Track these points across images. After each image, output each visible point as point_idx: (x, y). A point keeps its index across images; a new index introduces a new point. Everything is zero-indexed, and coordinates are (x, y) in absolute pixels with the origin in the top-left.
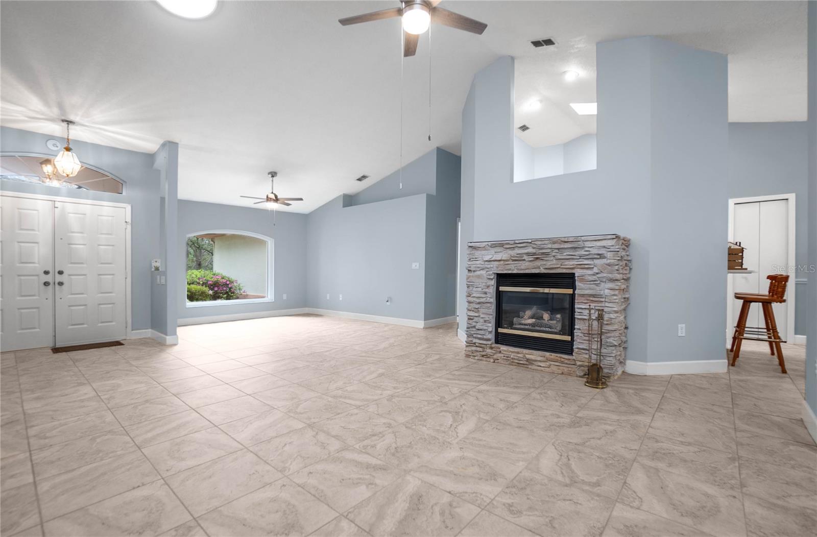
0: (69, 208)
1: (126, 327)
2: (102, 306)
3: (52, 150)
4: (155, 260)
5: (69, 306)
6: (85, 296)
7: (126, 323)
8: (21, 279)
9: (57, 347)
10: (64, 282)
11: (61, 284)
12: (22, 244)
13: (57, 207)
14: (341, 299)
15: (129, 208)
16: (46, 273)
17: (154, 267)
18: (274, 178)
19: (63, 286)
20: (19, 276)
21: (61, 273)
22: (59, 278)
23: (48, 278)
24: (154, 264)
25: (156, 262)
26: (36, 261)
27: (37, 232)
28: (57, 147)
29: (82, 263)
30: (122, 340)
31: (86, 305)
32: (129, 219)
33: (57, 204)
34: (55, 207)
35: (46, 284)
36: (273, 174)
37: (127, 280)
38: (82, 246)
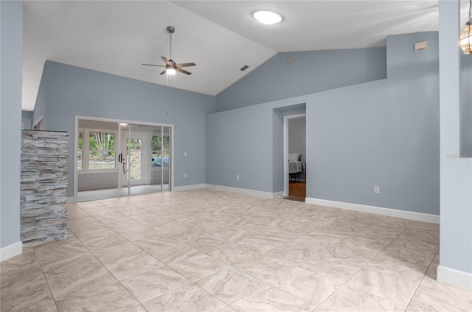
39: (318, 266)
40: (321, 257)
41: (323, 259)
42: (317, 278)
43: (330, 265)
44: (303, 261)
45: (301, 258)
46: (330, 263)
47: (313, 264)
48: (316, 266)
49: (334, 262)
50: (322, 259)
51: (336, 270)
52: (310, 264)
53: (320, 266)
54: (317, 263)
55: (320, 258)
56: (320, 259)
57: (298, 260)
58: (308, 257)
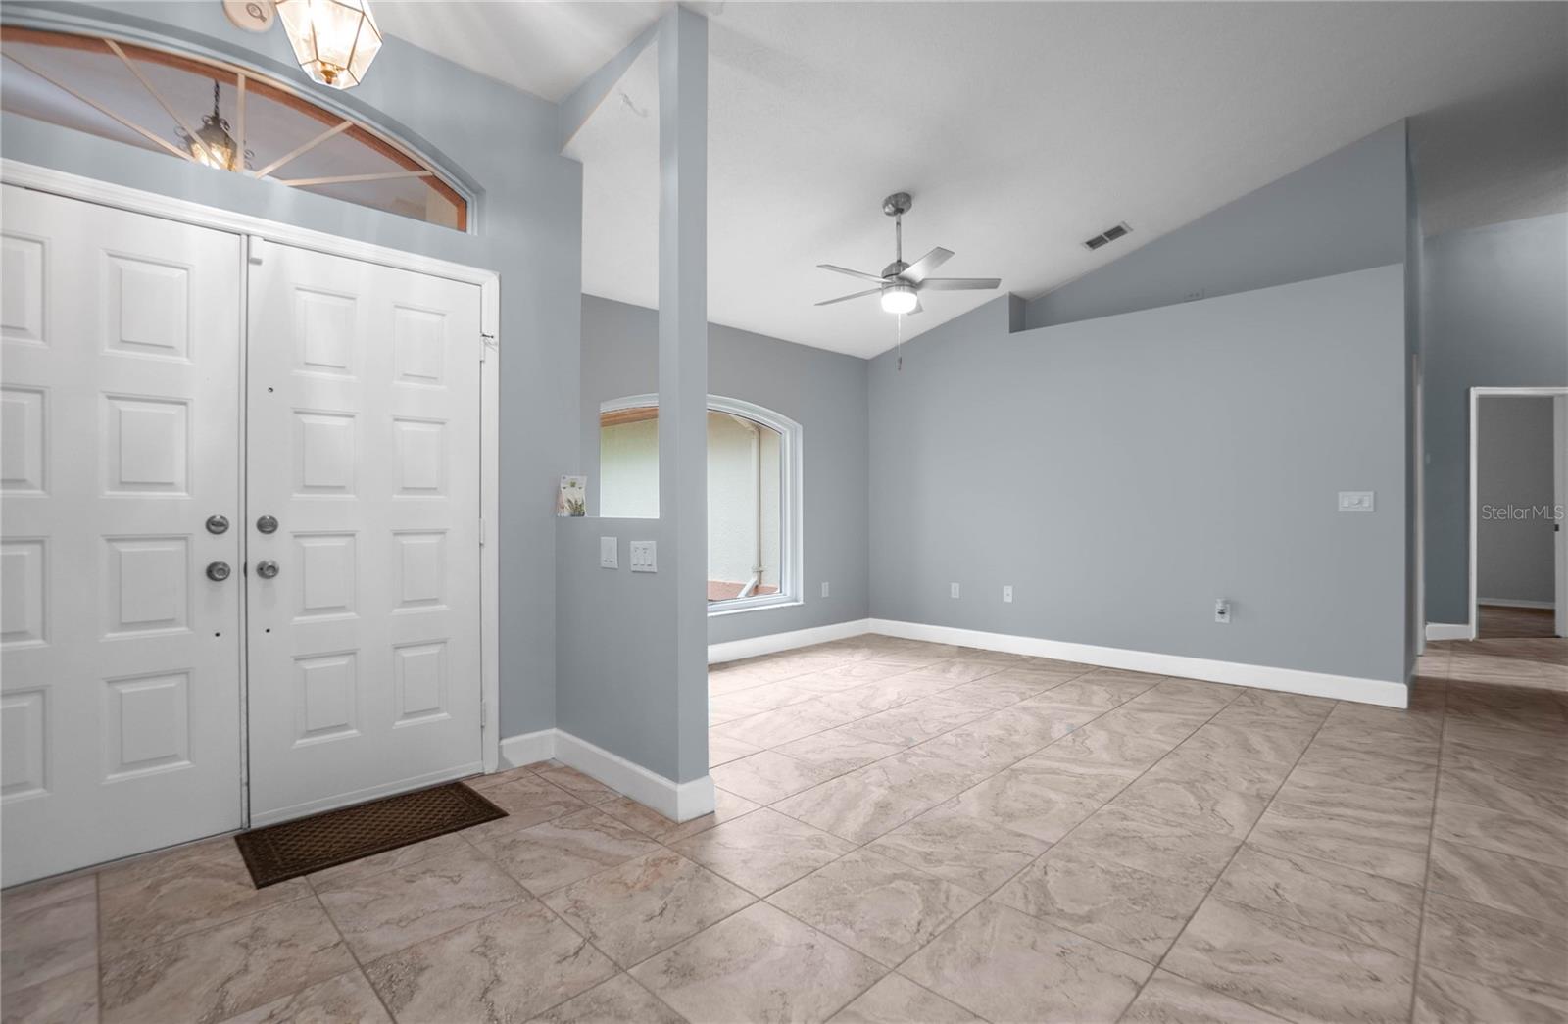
0: (300, 267)
1: (482, 727)
2: (406, 653)
3: (246, 31)
4: (569, 478)
5: (298, 659)
6: (352, 615)
7: (483, 713)
8: (120, 554)
9: (254, 825)
10: (281, 565)
11: (267, 571)
12: (124, 406)
13: (258, 262)
14: (1008, 598)
15: (490, 282)
16: (216, 526)
17: (567, 505)
18: (903, 216)
19: (277, 581)
20: (111, 540)
21: (267, 526)
22: (262, 549)
23: (223, 549)
24: (568, 494)
25: (573, 485)
26: (179, 477)
27: (184, 360)
28: (263, 19)
29: (340, 488)
30: (470, 778)
31: (352, 653)
32: (492, 327)
33: (259, 249)
34: (250, 260)
35: (215, 572)
36: (899, 204)
37: (484, 550)
38: (342, 422)
39: (995, 847)
40: (983, 879)
41: (977, 871)
42: (996, 815)
43: (957, 851)
44: (1044, 865)
45: (1050, 874)
46: (957, 858)
47: (1010, 851)
48: (1001, 845)
49: (940, 862)
50: (980, 873)
51: (946, 835)
52: (1018, 851)
53: (988, 847)
54: (997, 856)
55: (987, 878)
56: (985, 870)
57: (1061, 864)
58: (1028, 878)
